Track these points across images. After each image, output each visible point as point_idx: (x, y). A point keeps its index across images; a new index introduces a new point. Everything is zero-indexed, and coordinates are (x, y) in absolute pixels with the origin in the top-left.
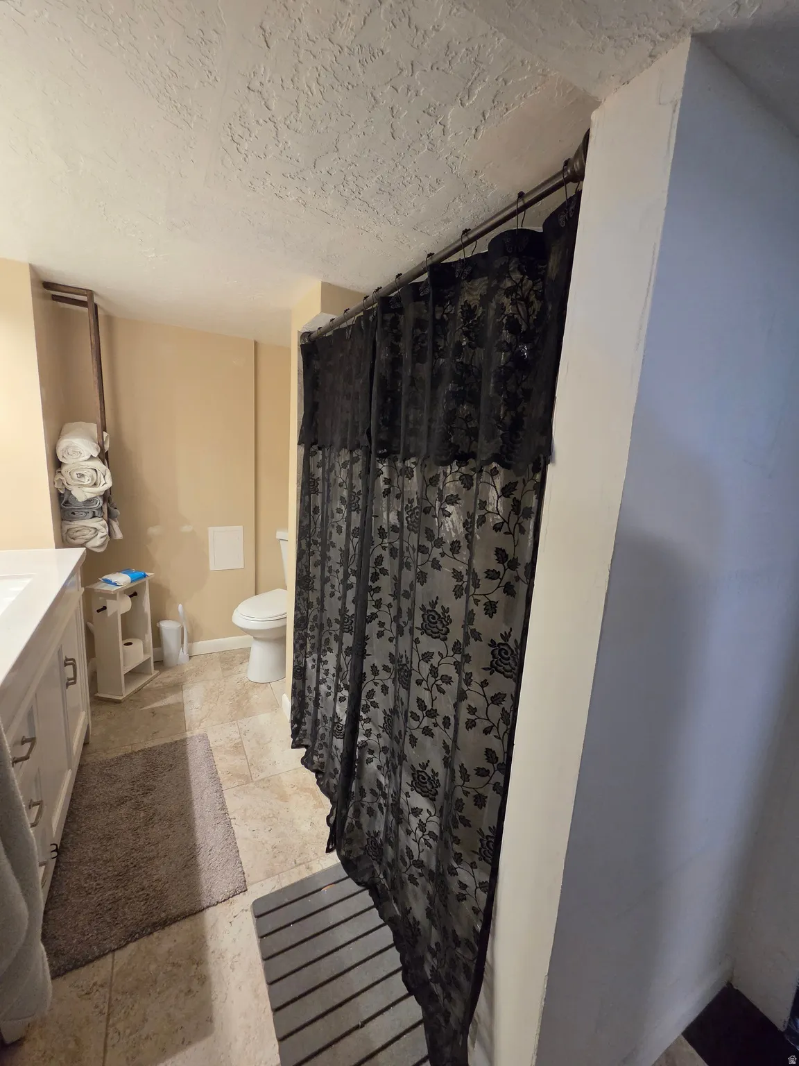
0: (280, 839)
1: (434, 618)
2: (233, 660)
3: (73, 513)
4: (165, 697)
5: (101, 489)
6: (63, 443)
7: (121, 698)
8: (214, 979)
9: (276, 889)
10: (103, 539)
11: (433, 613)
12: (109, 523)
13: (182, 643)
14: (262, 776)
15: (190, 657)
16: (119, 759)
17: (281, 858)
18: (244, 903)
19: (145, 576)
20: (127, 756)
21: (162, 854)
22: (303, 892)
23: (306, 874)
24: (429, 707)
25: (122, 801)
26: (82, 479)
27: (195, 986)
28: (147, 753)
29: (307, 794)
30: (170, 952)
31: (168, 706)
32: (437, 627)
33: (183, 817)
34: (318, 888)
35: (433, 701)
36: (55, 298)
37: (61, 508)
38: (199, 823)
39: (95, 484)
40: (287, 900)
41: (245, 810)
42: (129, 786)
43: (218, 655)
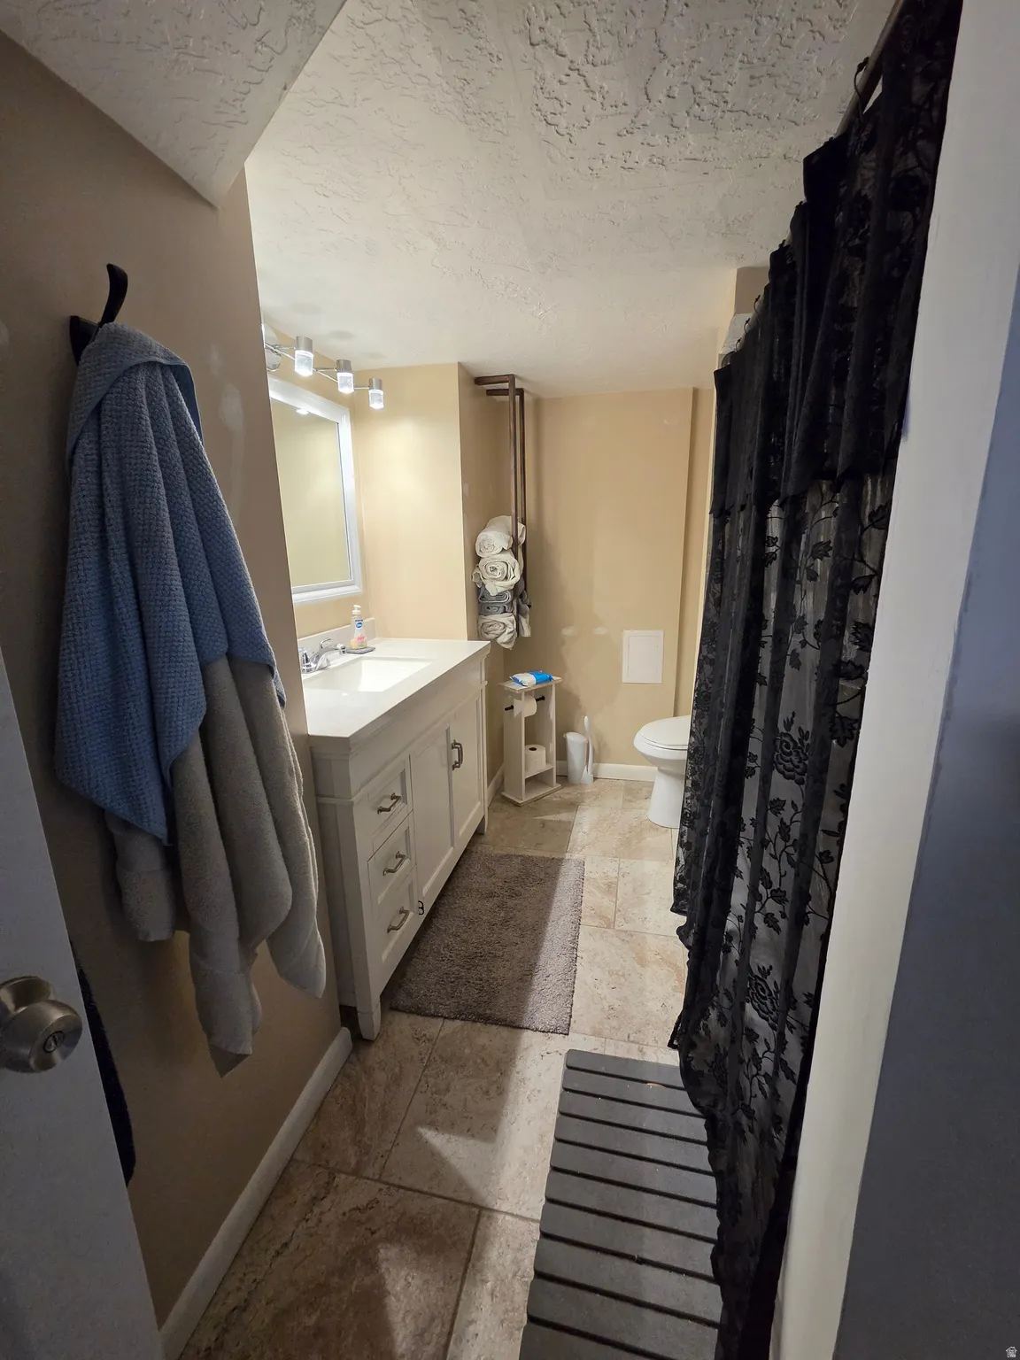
0: (621, 1003)
1: (788, 746)
2: (637, 791)
3: (488, 608)
4: (559, 813)
5: (512, 582)
6: (482, 536)
7: (520, 802)
8: (511, 1096)
9: (596, 1052)
10: (512, 635)
11: (787, 739)
12: (518, 620)
13: (587, 761)
14: (626, 927)
15: (595, 778)
16: (502, 857)
17: (614, 1023)
18: (561, 1045)
19: (550, 679)
20: (509, 857)
21: (506, 957)
22: (625, 1073)
23: (635, 1056)
24: (775, 886)
25: (491, 895)
26: (495, 573)
27: (493, 1093)
28: (526, 860)
29: (670, 969)
30: (483, 1047)
31: (560, 822)
32: (791, 761)
33: (534, 933)
34: (644, 1079)
35: (781, 876)
36: (490, 393)
37: (479, 603)
38: (547, 945)
39: (506, 578)
40: (603, 1069)
41: (596, 954)
42: (500, 884)
43: (623, 783)
